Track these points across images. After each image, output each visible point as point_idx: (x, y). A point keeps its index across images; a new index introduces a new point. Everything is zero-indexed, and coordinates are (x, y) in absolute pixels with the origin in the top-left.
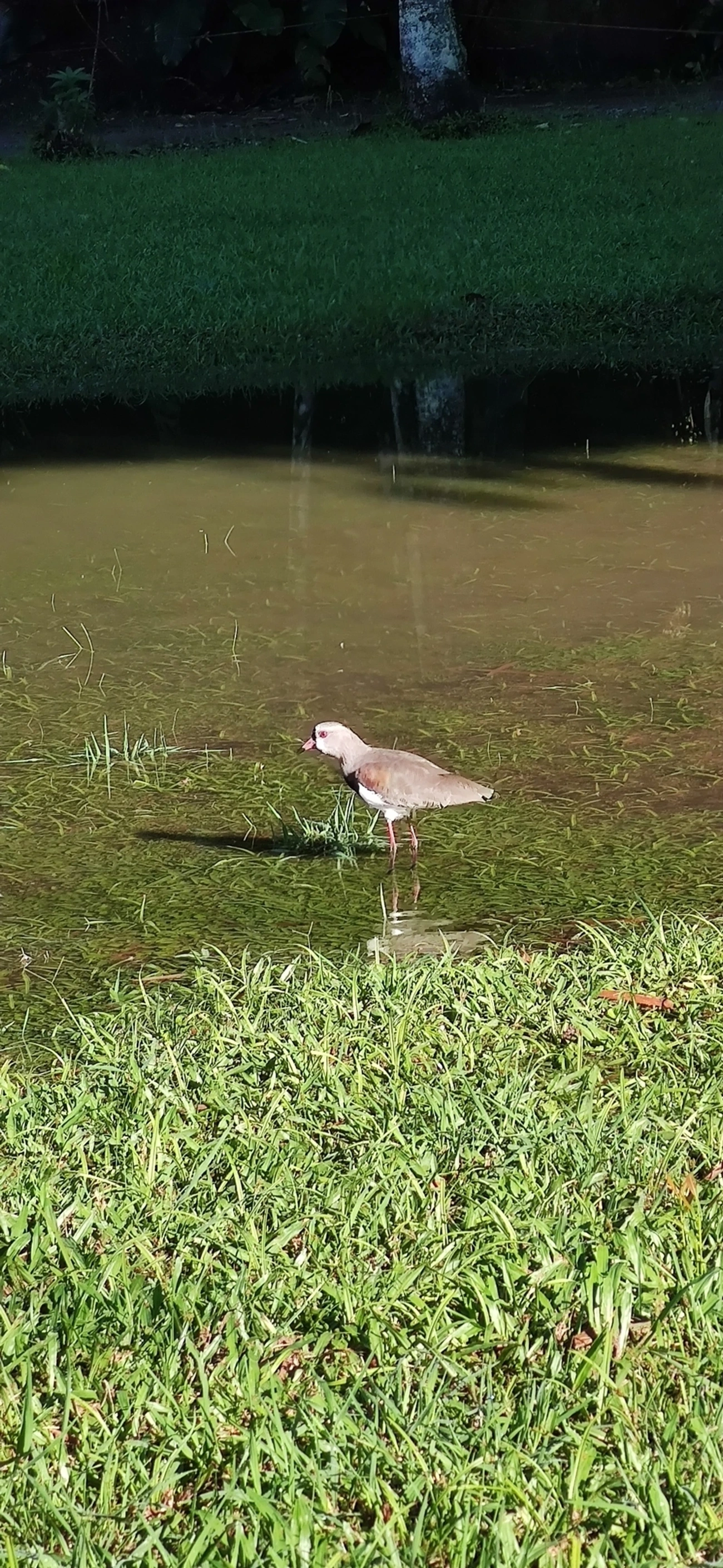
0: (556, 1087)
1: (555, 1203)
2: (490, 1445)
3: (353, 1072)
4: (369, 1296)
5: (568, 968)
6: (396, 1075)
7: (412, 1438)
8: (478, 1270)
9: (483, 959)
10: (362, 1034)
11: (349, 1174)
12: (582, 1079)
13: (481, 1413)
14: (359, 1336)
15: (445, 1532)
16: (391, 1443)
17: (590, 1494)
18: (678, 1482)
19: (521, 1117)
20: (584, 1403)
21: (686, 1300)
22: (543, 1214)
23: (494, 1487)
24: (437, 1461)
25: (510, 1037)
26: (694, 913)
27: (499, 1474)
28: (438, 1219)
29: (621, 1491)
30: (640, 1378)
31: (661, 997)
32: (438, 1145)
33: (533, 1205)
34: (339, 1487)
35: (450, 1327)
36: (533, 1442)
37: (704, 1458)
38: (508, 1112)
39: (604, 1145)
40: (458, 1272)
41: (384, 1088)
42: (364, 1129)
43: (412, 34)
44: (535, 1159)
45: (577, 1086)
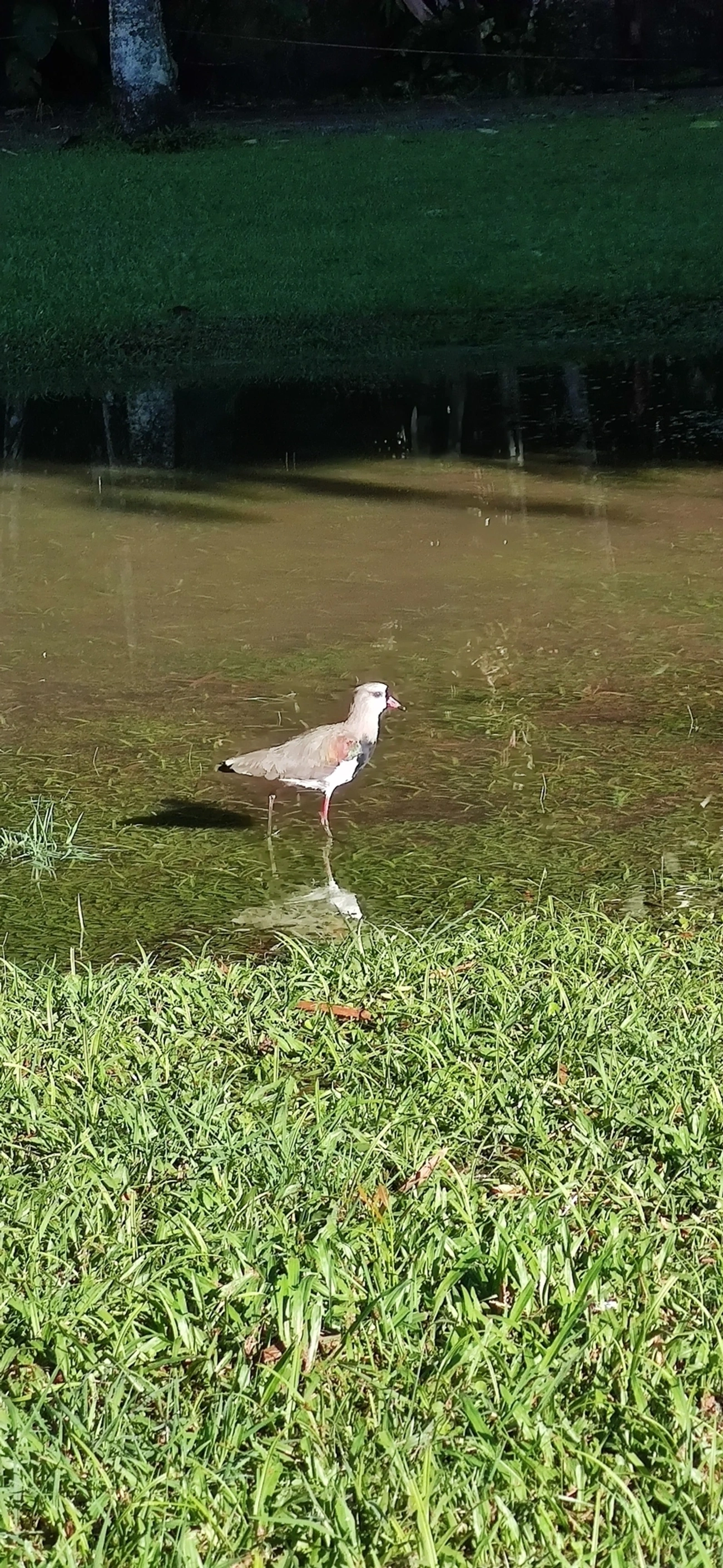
0: (251, 1099)
1: (248, 1216)
2: (176, 1461)
3: (47, 1084)
4: (57, 1311)
5: (266, 979)
6: (90, 1087)
7: (97, 1456)
8: (168, 1283)
9: (180, 970)
10: (56, 1045)
11: (40, 1187)
12: (278, 1090)
13: (167, 1428)
14: (45, 1351)
15: (128, 1549)
16: (76, 1459)
17: (276, 1509)
18: (365, 1496)
19: (215, 1129)
20: (272, 1417)
21: (377, 1313)
22: (236, 1227)
23: (179, 1503)
24: (122, 1478)
25: (206, 1048)
26: (394, 924)
27: (183, 1490)
28: (129, 1232)
29: (307, 1506)
30: (329, 1391)
31: (359, 1008)
32: (130, 1157)
33: (225, 1217)
34: (21, 1505)
35: (138, 1342)
36: (219, 1457)
37: (392, 1472)
38: (202, 1124)
39: (299, 1157)
40: (147, 1285)
41: (78, 1100)
42: (56, 1141)
43: (123, 49)
44: (228, 1171)
45: (273, 1097)
